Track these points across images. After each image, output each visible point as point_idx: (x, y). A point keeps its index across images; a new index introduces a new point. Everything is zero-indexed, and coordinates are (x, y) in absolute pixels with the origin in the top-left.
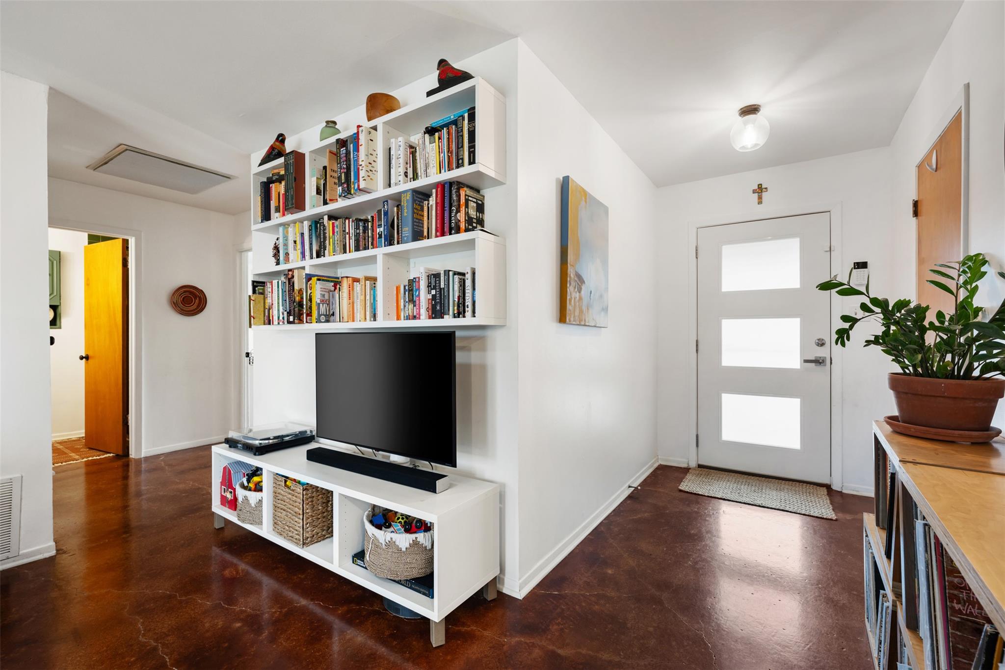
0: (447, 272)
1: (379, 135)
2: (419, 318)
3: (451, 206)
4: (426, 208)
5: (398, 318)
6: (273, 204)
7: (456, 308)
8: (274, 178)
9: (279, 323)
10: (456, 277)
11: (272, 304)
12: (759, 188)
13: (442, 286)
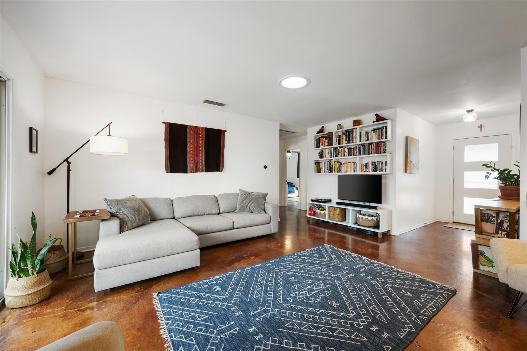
0: (378, 162)
1: (358, 130)
2: (369, 172)
3: (379, 147)
4: (371, 147)
5: (362, 172)
6: (321, 143)
7: (380, 170)
8: (322, 137)
9: (324, 173)
10: (380, 163)
11: (322, 168)
12: (480, 126)
13: (376, 165)
